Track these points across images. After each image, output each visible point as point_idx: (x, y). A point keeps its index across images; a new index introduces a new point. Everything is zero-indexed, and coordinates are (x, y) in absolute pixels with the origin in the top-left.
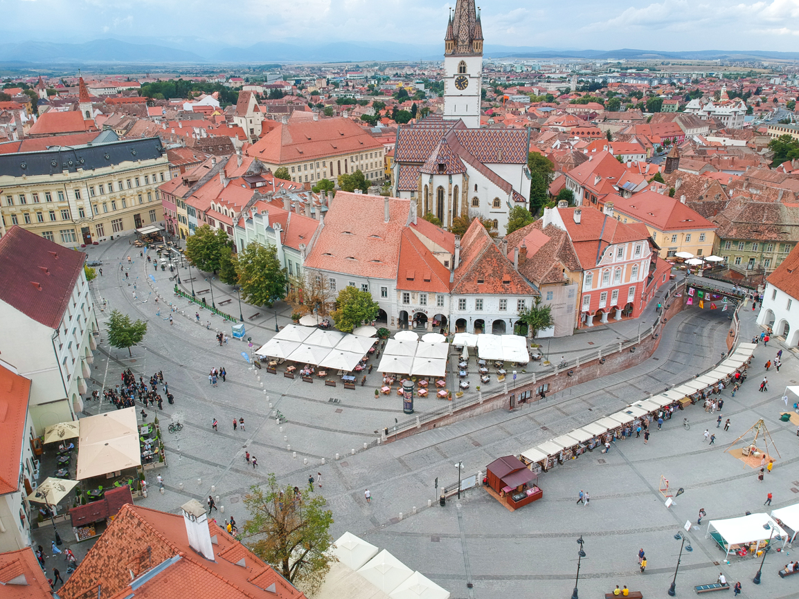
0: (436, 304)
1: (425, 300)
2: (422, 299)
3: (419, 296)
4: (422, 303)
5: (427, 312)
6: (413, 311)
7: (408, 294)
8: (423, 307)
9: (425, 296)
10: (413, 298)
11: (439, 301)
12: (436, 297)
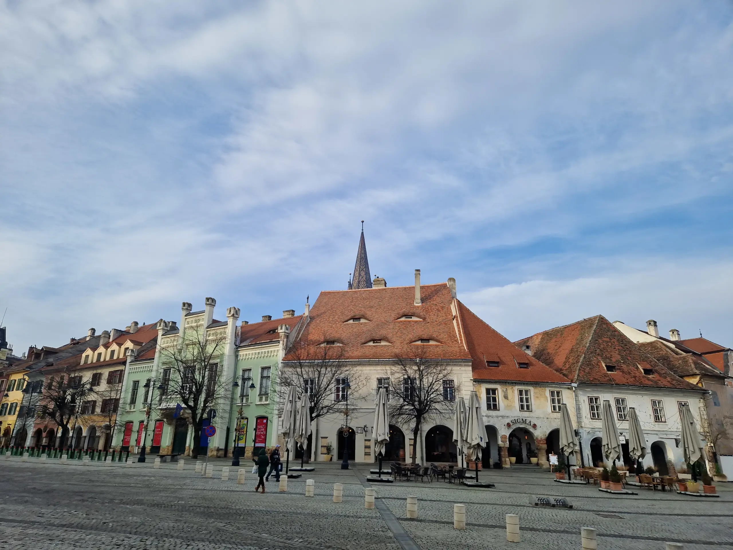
0: (549, 409)
1: (527, 400)
2: (521, 400)
3: (516, 393)
4: (522, 407)
5: (535, 426)
6: (509, 425)
7: (494, 391)
8: (525, 415)
9: (526, 392)
10: (506, 397)
11: (553, 401)
12: (548, 394)
